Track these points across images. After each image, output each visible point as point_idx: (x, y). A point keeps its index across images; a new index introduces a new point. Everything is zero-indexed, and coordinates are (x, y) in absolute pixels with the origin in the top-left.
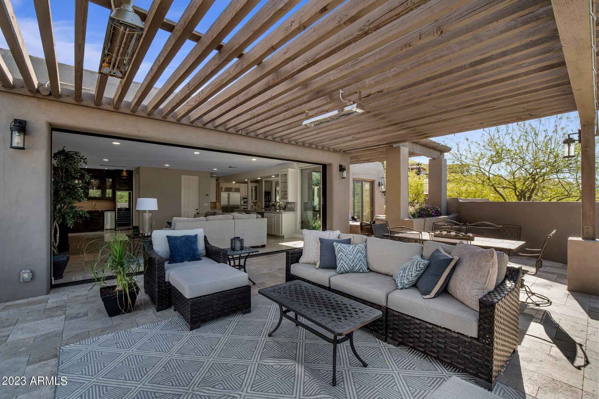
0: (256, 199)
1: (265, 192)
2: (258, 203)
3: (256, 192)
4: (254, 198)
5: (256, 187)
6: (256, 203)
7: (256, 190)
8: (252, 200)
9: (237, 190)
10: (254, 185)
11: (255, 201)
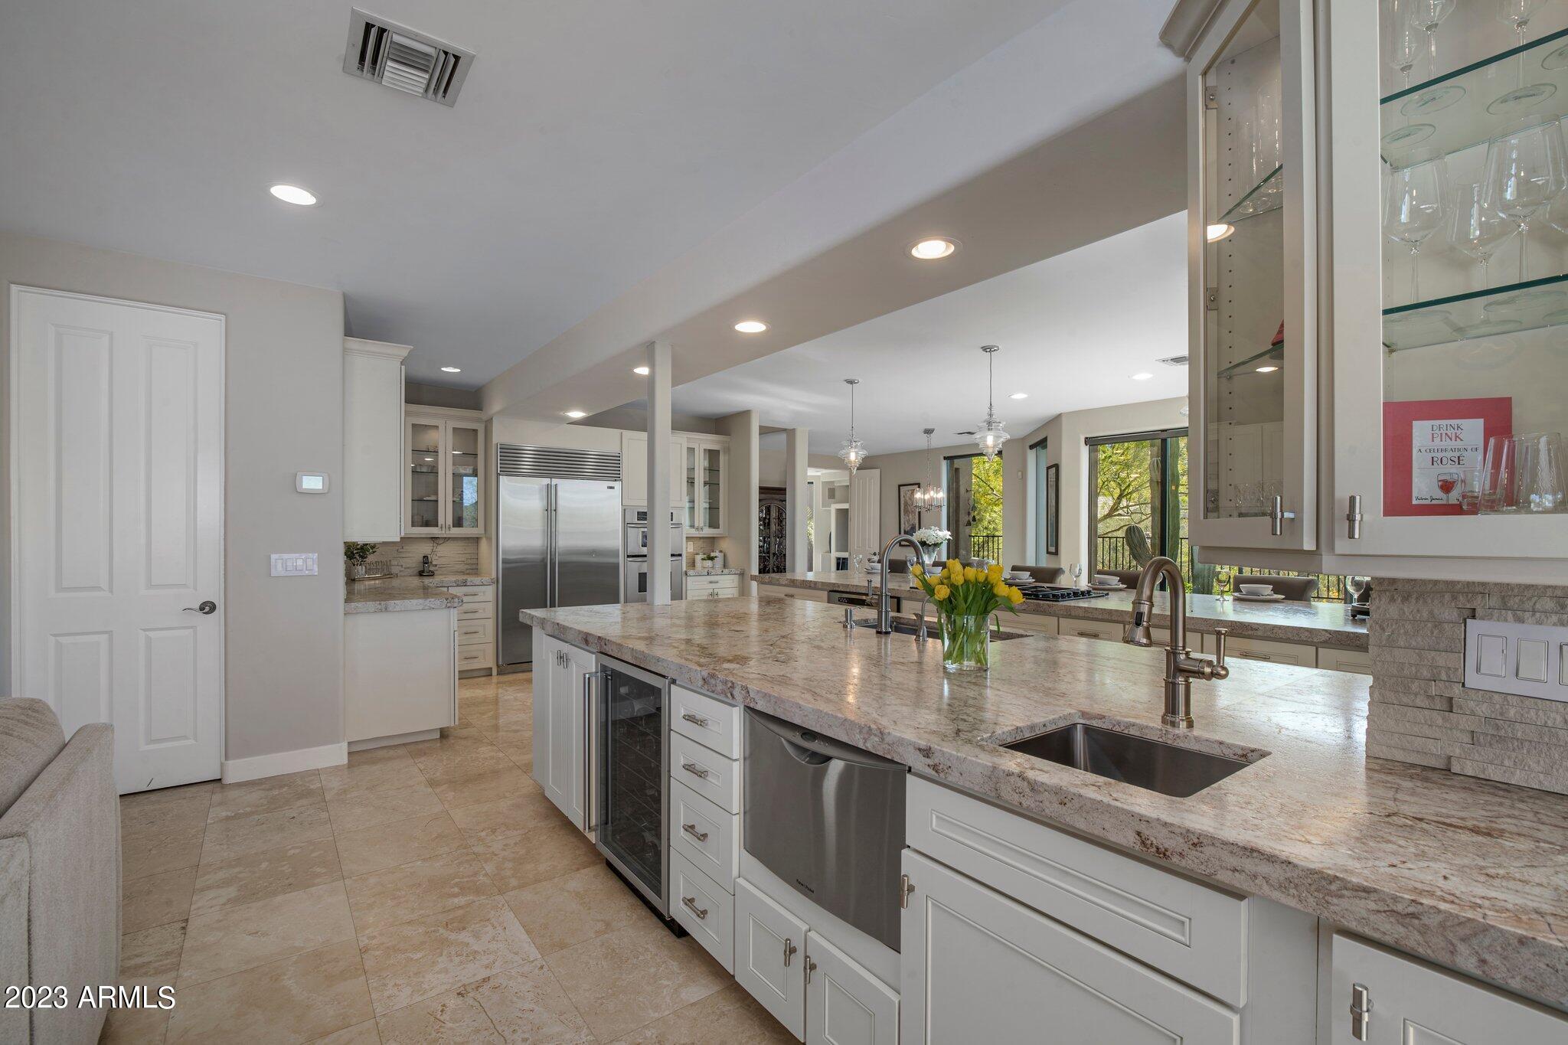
0: (713, 523)
1: (763, 490)
2: (725, 545)
3: (712, 485)
4: (701, 517)
5: (713, 455)
6: (712, 541)
7: (713, 470)
8: (692, 526)
9: (609, 468)
10: (706, 441)
11: (708, 532)
